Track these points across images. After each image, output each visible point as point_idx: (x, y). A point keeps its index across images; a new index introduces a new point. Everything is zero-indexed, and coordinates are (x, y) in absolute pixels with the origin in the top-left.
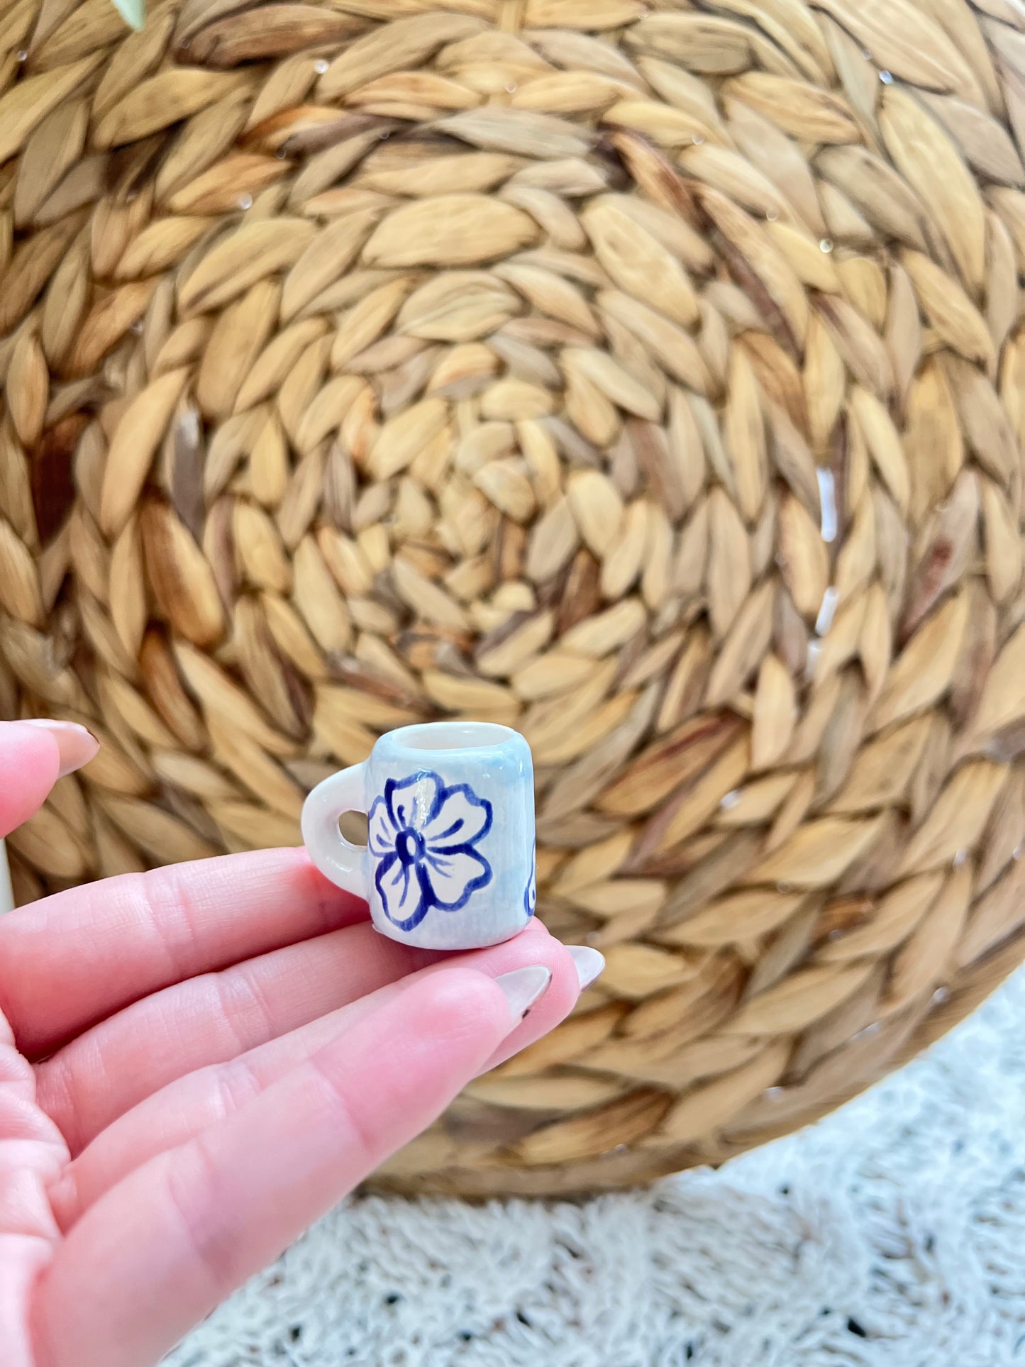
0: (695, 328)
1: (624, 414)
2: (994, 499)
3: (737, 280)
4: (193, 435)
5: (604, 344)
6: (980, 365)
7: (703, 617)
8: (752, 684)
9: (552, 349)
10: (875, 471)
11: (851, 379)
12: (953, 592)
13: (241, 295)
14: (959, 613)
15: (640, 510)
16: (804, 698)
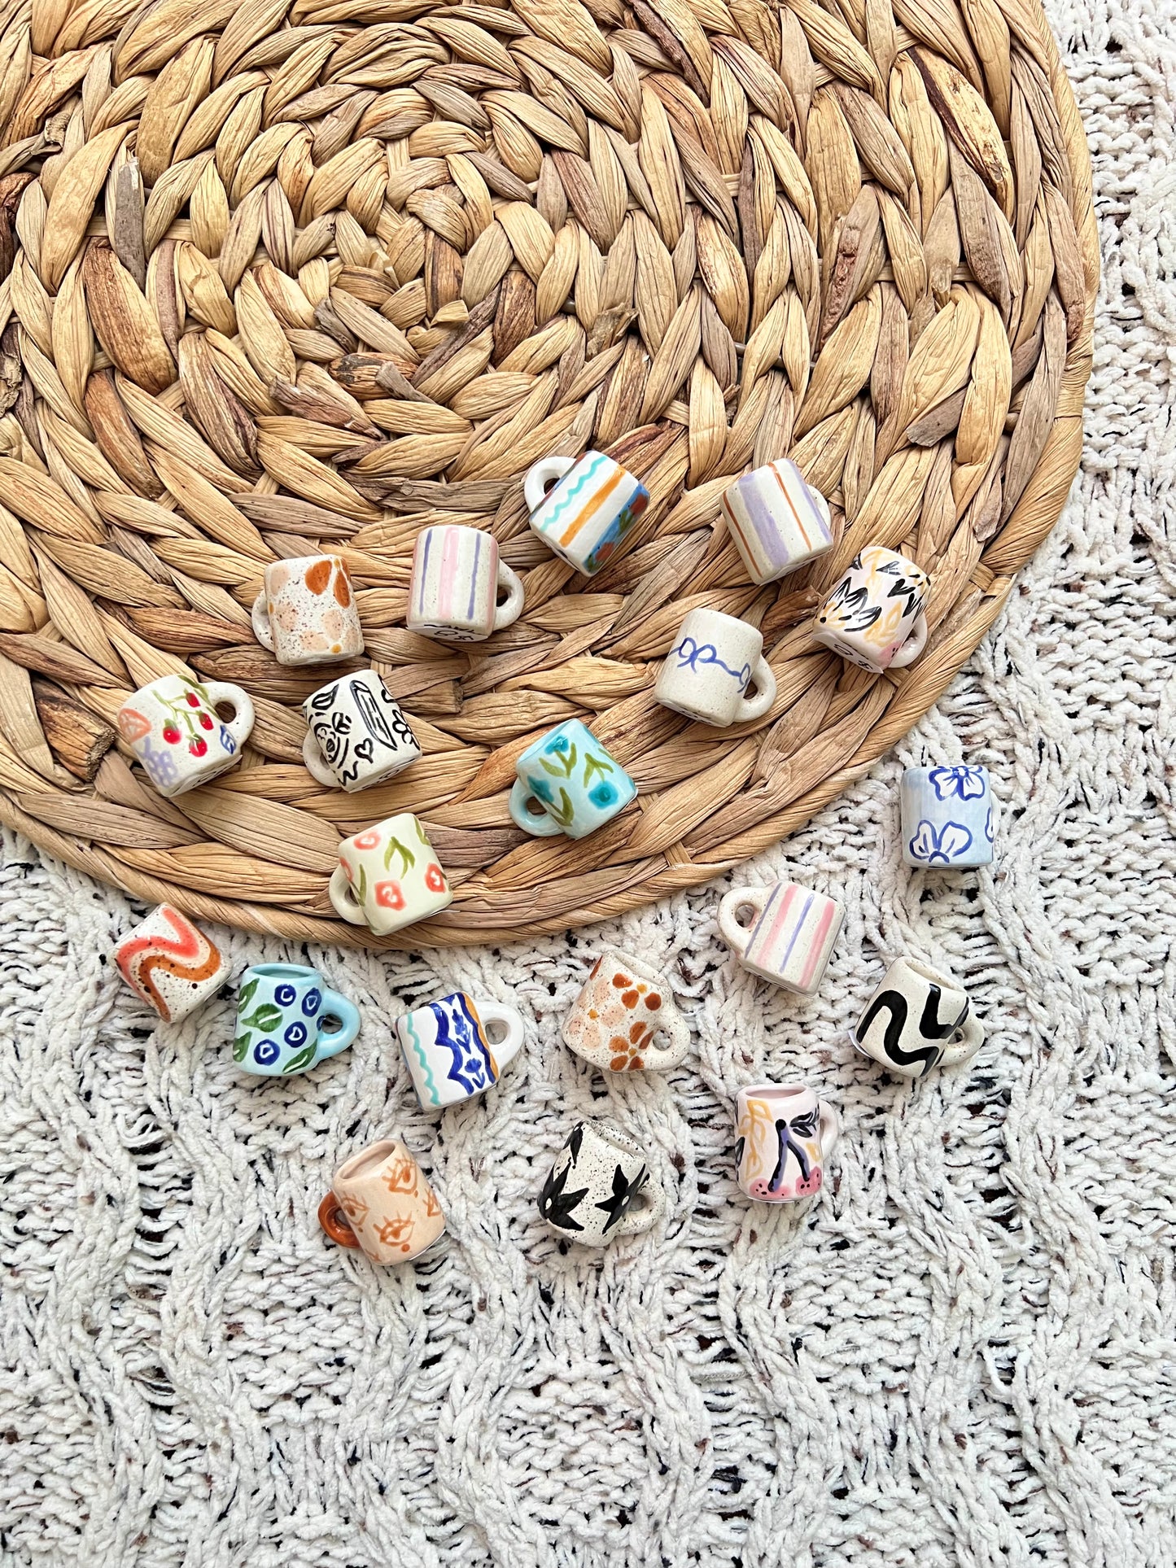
0: (607, 68)
1: (547, 147)
2: (891, 208)
3: (642, 27)
4: (136, 180)
5: (526, 86)
6: (867, 88)
7: (633, 330)
8: (683, 393)
9: (479, 91)
10: (782, 191)
11: (755, 110)
12: (863, 296)
13: (177, 53)
14: (871, 313)
15: (566, 234)
16: (732, 403)
